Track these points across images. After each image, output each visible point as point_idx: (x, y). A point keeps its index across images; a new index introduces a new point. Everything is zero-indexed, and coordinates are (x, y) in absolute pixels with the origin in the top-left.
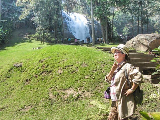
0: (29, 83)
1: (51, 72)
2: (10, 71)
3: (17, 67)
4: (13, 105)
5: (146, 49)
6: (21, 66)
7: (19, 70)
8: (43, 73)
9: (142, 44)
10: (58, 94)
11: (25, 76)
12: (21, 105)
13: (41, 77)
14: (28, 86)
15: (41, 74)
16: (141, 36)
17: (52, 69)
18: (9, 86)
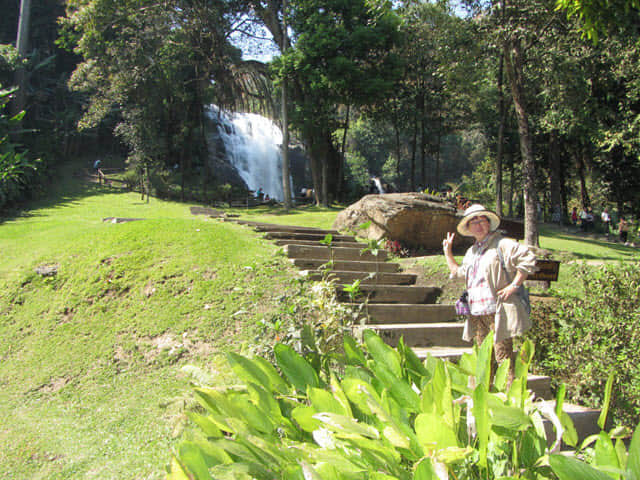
0: (70, 319)
1: (127, 290)
2: (24, 284)
3: (44, 276)
4: (21, 376)
6: (54, 274)
7: (48, 282)
8: (107, 291)
9: (372, 220)
10: (137, 348)
11: (61, 300)
12: (41, 377)
13: (101, 304)
14: (66, 328)
15: (103, 296)
16: (370, 199)
17: (130, 283)
18: (17, 325)
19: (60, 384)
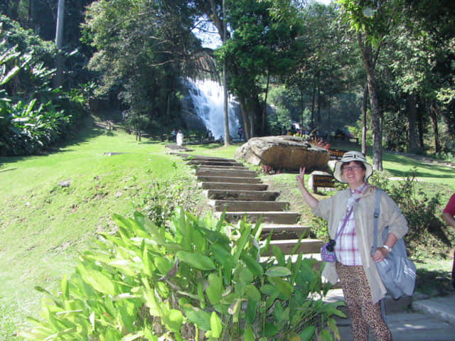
0: (75, 211)
1: (107, 194)
2: (51, 192)
3: (63, 187)
4: (46, 242)
5: (259, 161)
6: (68, 186)
7: (65, 190)
8: (96, 195)
10: (108, 226)
11: (71, 200)
12: (56, 242)
13: (92, 202)
14: (73, 216)
15: (93, 198)
17: (108, 191)
18: (47, 215)
19: (66, 245)
